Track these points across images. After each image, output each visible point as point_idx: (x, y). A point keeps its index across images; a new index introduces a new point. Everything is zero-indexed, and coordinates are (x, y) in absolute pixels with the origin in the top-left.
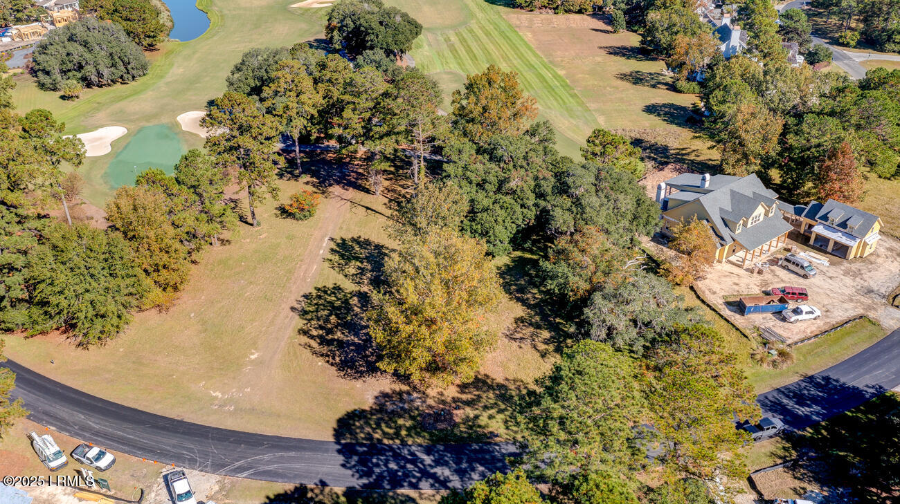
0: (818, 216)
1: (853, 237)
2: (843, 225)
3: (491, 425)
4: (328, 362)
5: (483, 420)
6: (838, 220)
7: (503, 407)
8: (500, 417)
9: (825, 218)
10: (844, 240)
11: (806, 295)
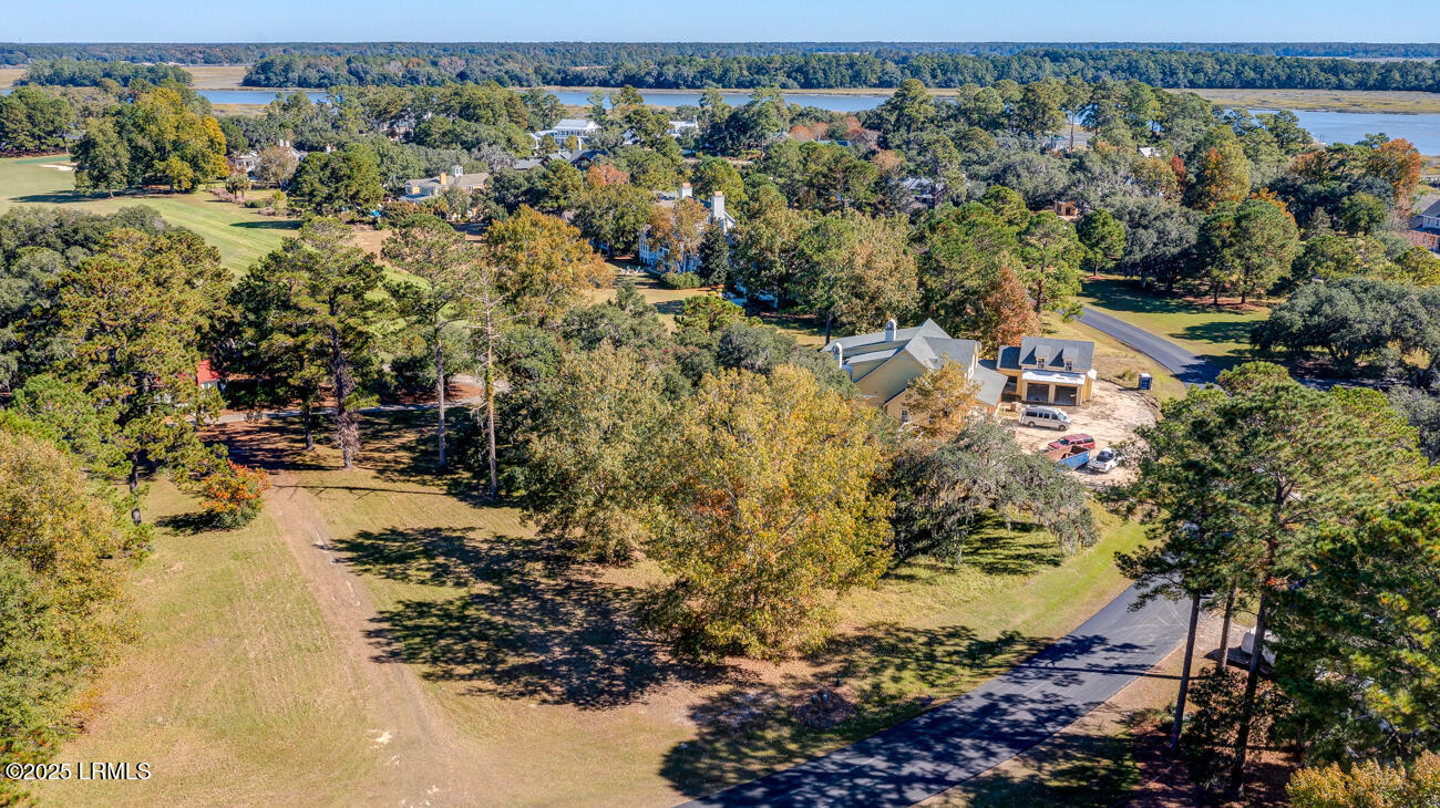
0: (1021, 360)
1: (1077, 375)
2: (1058, 361)
3: (906, 689)
4: (544, 701)
5: (890, 688)
6: (1049, 360)
7: (898, 661)
8: (906, 674)
9: (1031, 359)
10: (1067, 381)
11: (1092, 440)
